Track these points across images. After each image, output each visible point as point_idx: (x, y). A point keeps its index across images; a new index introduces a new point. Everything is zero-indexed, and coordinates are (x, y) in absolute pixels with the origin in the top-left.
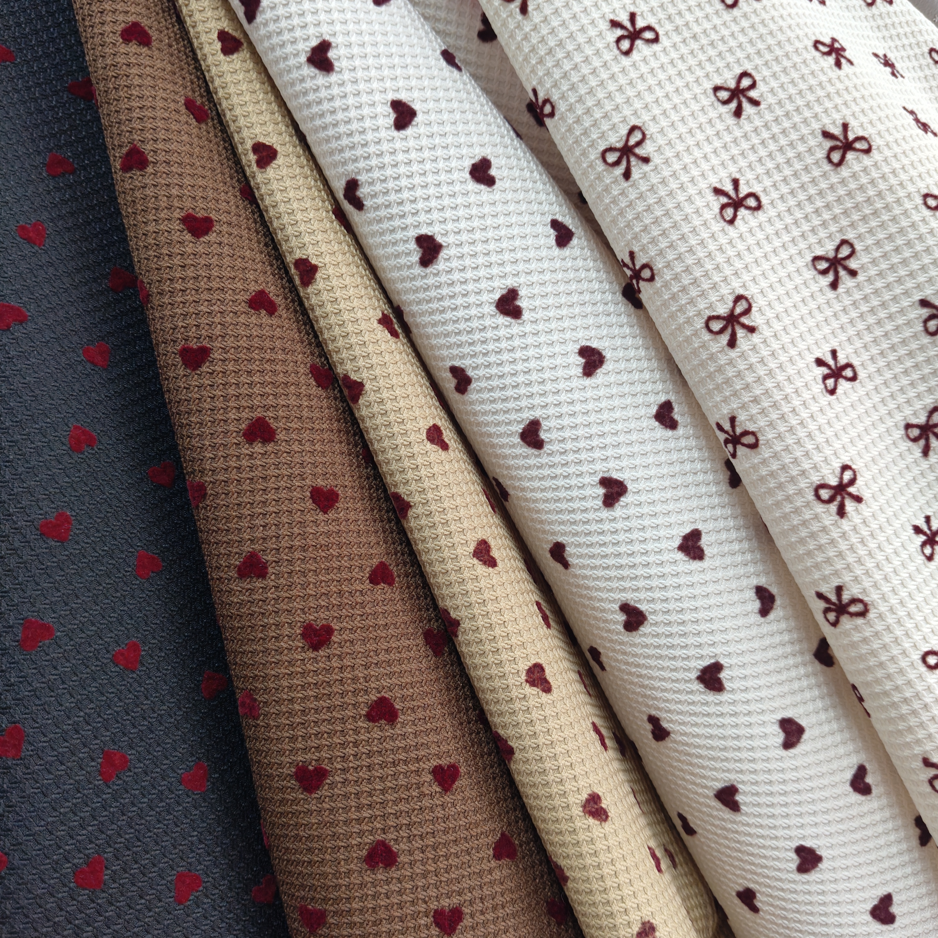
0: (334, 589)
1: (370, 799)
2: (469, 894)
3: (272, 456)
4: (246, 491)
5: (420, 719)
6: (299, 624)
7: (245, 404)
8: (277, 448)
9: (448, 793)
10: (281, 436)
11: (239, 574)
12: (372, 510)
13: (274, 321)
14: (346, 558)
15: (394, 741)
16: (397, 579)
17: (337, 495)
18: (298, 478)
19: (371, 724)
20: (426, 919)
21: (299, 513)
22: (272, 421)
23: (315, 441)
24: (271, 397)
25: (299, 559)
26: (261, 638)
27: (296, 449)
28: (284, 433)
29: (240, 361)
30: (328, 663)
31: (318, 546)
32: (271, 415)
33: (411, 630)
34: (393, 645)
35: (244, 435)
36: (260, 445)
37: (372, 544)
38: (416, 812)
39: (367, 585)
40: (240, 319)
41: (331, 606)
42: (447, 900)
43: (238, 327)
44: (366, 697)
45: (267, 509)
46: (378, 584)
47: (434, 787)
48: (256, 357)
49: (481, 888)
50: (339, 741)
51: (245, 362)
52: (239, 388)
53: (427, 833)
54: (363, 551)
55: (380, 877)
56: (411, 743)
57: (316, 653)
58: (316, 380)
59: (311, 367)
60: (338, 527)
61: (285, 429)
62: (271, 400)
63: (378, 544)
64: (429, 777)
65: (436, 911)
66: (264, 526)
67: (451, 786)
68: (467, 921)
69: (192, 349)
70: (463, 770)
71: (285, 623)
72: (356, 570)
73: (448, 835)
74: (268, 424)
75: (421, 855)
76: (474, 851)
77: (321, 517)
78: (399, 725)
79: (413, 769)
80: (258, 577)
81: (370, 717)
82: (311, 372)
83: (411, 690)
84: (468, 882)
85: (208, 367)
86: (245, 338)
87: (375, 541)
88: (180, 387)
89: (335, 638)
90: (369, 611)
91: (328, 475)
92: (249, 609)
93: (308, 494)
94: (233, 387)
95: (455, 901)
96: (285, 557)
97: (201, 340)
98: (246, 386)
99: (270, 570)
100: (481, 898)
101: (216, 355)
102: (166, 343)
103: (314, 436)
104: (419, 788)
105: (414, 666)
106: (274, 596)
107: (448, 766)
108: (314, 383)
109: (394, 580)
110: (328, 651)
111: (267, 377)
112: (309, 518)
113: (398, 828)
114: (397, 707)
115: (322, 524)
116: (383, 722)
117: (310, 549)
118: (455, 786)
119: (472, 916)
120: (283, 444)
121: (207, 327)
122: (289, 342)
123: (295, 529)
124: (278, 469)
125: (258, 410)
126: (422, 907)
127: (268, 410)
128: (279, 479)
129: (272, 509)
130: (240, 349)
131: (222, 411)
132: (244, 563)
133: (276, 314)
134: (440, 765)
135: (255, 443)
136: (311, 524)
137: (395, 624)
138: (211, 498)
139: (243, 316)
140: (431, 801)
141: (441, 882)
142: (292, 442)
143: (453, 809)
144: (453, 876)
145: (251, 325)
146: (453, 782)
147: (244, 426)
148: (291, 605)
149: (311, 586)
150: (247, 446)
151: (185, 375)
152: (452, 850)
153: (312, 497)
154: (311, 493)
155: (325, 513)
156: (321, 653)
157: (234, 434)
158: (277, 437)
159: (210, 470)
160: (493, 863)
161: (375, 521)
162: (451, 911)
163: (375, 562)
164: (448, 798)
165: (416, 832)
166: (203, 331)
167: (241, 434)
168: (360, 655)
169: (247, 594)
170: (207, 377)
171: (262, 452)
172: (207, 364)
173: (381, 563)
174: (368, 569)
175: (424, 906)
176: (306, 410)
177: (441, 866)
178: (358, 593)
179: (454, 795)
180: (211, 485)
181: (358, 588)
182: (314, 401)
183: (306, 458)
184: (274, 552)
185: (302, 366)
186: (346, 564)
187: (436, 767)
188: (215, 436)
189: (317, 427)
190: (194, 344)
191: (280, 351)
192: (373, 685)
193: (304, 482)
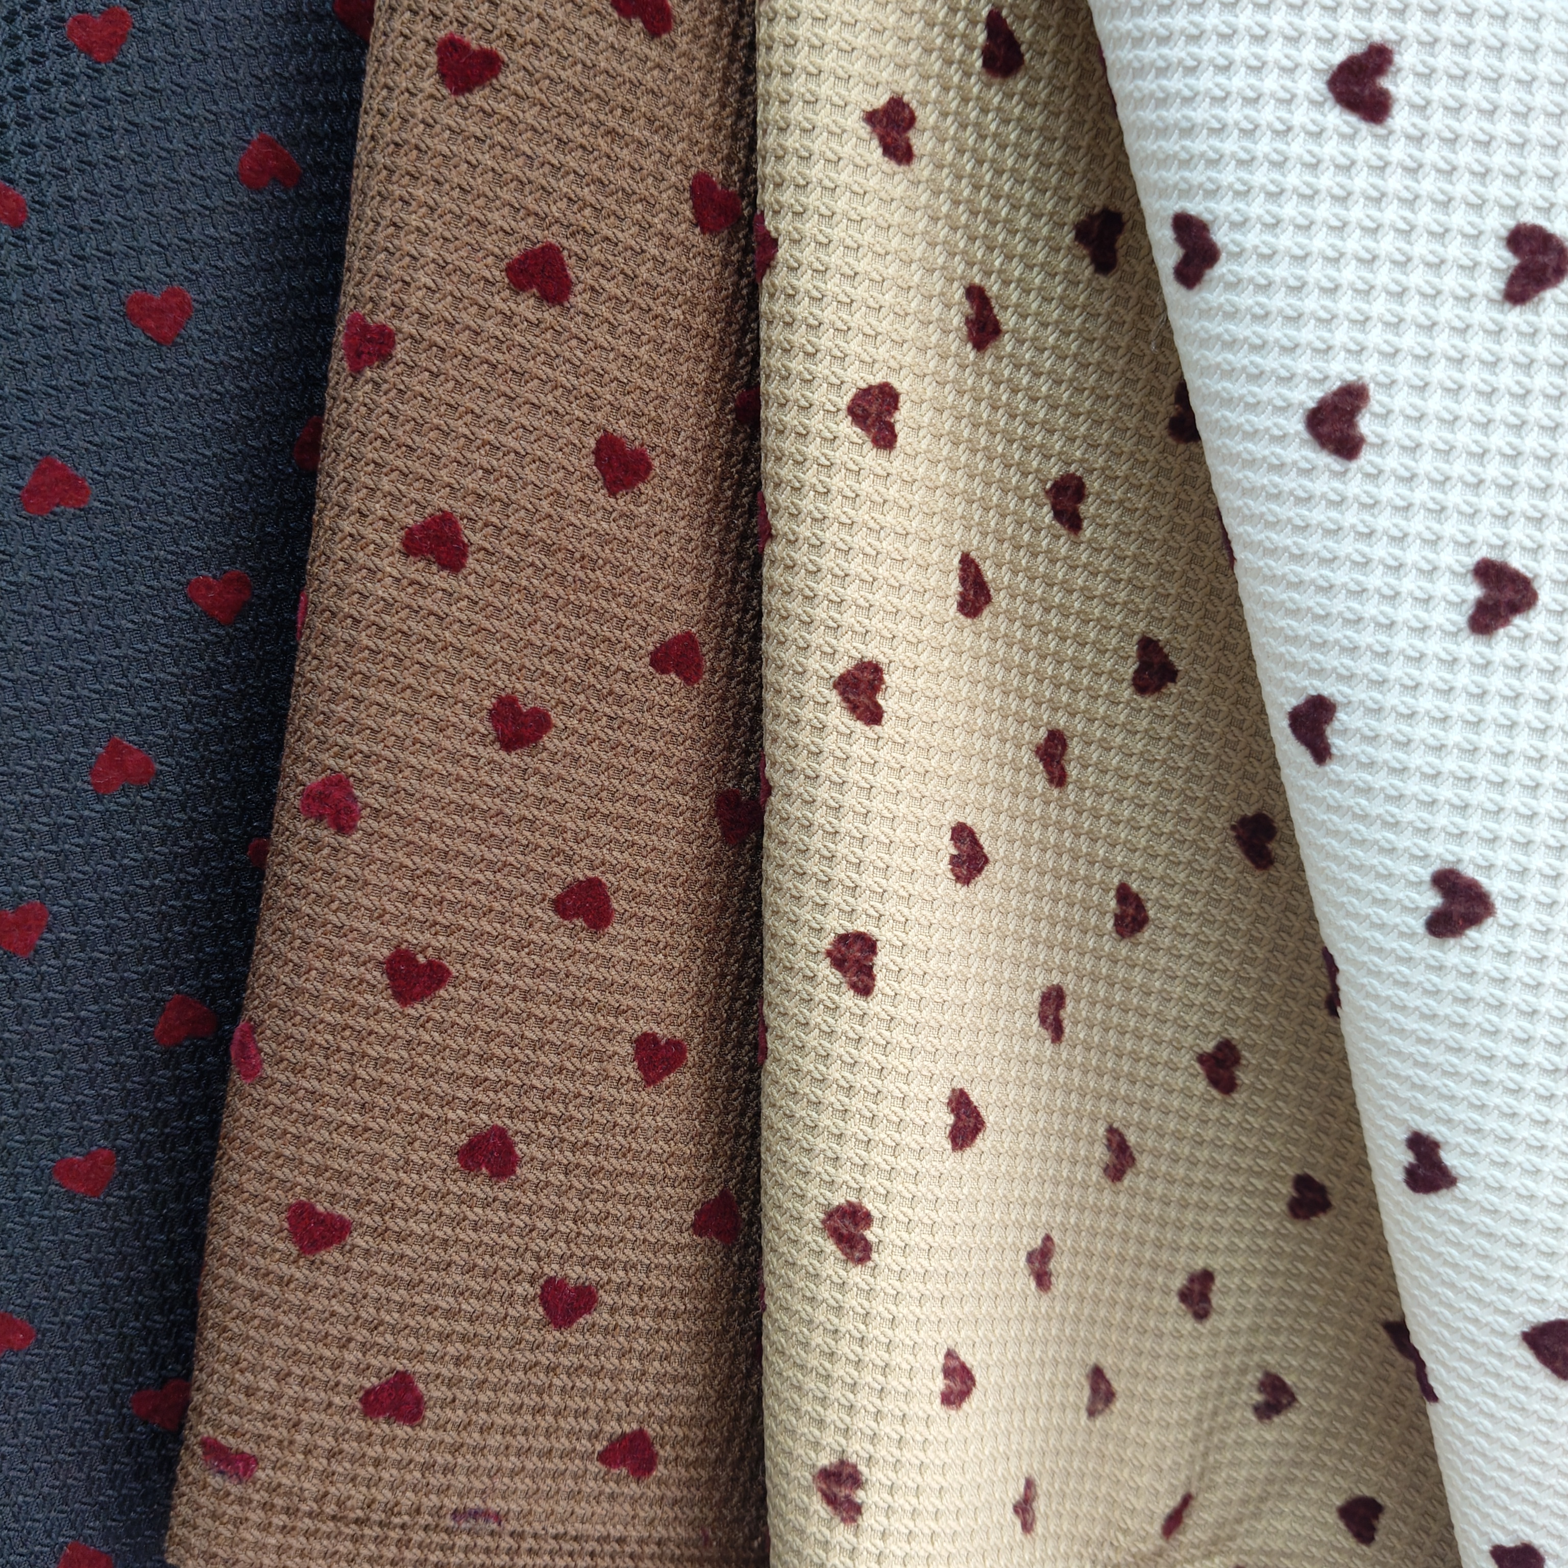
0: (579, 650)
1: (507, 1049)
2: (621, 1273)
3: (548, 335)
4: (476, 386)
5: (647, 941)
6: (492, 690)
7: (533, 207)
8: (564, 322)
9: (650, 1089)
10: (578, 300)
11: (404, 544)
12: (710, 523)
13: (654, 52)
14: (621, 600)
15: (587, 962)
16: (706, 676)
17: (649, 467)
18: (582, 402)
19: (557, 919)
20: (527, 1285)
21: (561, 474)
22: (572, 262)
23: (644, 338)
24: (587, 212)
25: (532, 564)
26: (410, 687)
27: (601, 340)
28: (587, 296)
29: (554, 112)
30: (519, 782)
31: (577, 555)
32: (576, 248)
33: (693, 779)
34: (650, 795)
35: (509, 270)
36: (532, 301)
37: (683, 591)
38: (579, 1100)
39: (643, 667)
40: (584, 23)
41: (561, 679)
42: (578, 1269)
43: (574, 39)
44: (566, 868)
45: (503, 439)
46: (664, 671)
47: (629, 1069)
48: (589, 115)
49: (648, 1270)
50: (489, 928)
51: (562, 119)
52: (531, 167)
53: (587, 1143)
54: (659, 598)
55: (474, 1189)
56: (617, 978)
57: (503, 754)
58: (696, 209)
59: (695, 177)
60: (626, 532)
61: (592, 289)
62: (585, 218)
63: (696, 594)
64: (627, 1049)
65: (550, 1281)
66: (486, 471)
67: (660, 1077)
68: (601, 1317)
69: (466, 47)
70: (691, 1057)
71: (466, 676)
72: (633, 630)
73: (623, 1161)
74: (563, 267)
75: (561, 1177)
76: (658, 1204)
77: (601, 498)
78: (605, 939)
79: (603, 1023)
80: (443, 566)
81: (561, 906)
82: (692, 189)
83: (652, 886)
84: (628, 1252)
85: (485, 98)
86: (579, 67)
87: (689, 587)
88: (413, 115)
89: (549, 741)
90: (628, 716)
91: (644, 420)
92: (404, 621)
93: (592, 443)
94: (521, 161)
95: (594, 1275)
96: (508, 551)
97: (493, 36)
98: (547, 168)
99: (471, 562)
100: (641, 1288)
101: (511, 79)
102: (416, 13)
103: (646, 328)
104: (601, 1061)
105: (673, 845)
106: (463, 617)
107: (669, 1042)
108: (688, 213)
109: (698, 675)
110: (528, 760)
111: (595, 166)
112: (576, 490)
113: (540, 1116)
114: (615, 906)
115: (599, 515)
116: (579, 922)
117: (560, 555)
118: (666, 1080)
119: (613, 1310)
120: (579, 319)
121: (511, 14)
122: (670, 109)
123: (545, 503)
124: (551, 366)
125: (554, 228)
126: (529, 1266)
127: (573, 234)
128: (548, 387)
129: (513, 444)
130: (561, 87)
131: (481, 202)
132: (424, 527)
133: (665, 37)
134: (654, 1035)
135: (524, 295)
136: (577, 507)
137: (667, 759)
138: (398, 369)
139: (592, 19)
140: (613, 1091)
141: (579, 1234)
142: (597, 321)
143: (649, 1119)
144: (605, 1232)
145: (602, 45)
146: (667, 1072)
147: (514, 249)
148: (489, 648)
149: (538, 627)
150: (506, 293)
151: (431, 96)
152: (620, 1189)
153: (597, 452)
154: (599, 442)
155: (613, 493)
156: (514, 758)
157: (490, 260)
158: (572, 299)
159: (417, 311)
160: (685, 1238)
161: (707, 548)
162: (576, 1288)
163: (675, 628)
164: (645, 1097)
165: (567, 1135)
166: (502, 20)
167: (503, 265)
168: (581, 790)
169: (410, 590)
170: (477, 119)
171: (532, 318)
172: (487, 90)
173: (688, 636)
174: (656, 637)
175: (534, 1264)
176: (650, 265)
177: (590, 1207)
178: (619, 675)
179: (659, 1094)
180: (408, 343)
181: (624, 665)
182: (673, 254)
183: (613, 366)
184: (490, 530)
185: (679, 168)
186: (617, 611)
187: (645, 1035)
188: (451, 247)
189: (660, 310)
190: (474, 40)
191: (642, 121)
192: (586, 852)
193: (592, 415)
